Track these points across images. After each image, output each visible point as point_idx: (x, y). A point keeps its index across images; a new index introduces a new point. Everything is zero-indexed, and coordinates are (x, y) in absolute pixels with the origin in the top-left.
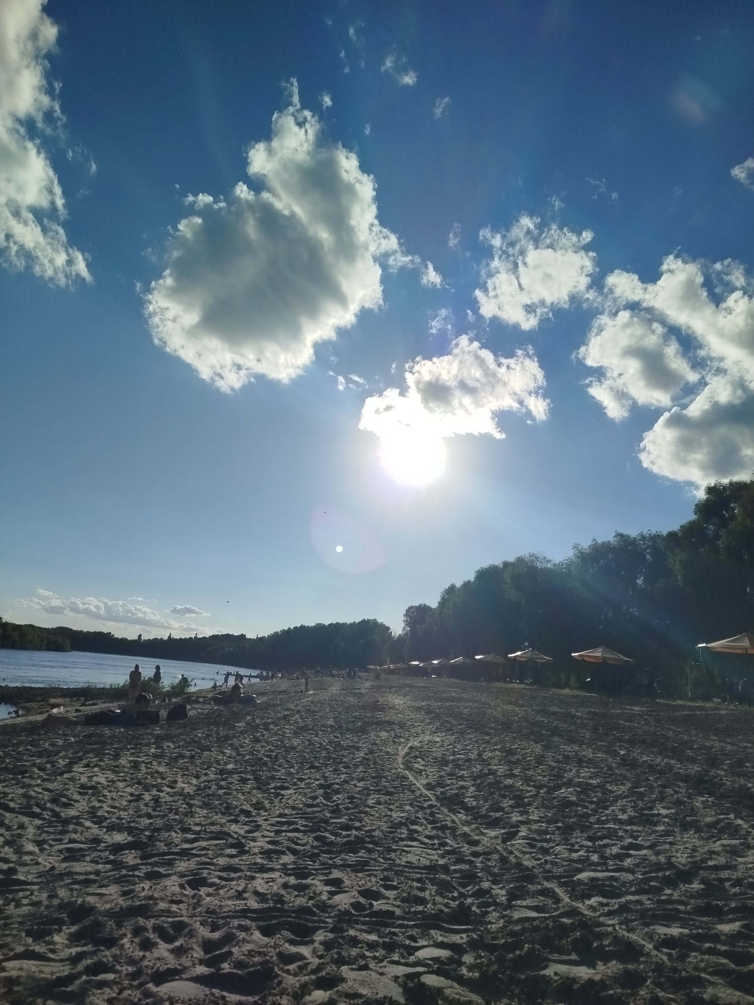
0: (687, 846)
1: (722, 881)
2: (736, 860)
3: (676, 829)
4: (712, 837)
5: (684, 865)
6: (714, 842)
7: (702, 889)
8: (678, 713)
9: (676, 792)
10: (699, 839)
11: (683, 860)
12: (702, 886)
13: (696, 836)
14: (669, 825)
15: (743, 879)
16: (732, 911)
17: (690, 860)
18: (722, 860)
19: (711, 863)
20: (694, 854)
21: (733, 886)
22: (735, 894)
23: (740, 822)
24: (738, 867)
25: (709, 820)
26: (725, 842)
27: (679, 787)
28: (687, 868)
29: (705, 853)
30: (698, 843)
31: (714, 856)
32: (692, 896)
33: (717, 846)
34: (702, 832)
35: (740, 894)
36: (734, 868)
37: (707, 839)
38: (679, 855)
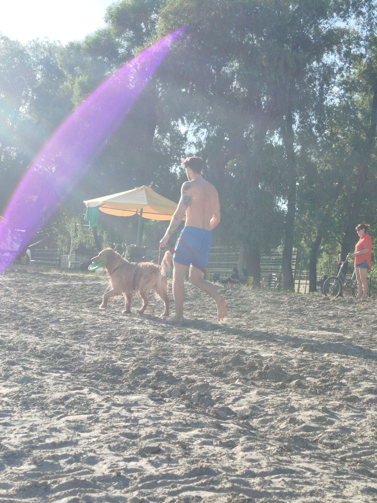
0: (25, 425)
1: (56, 458)
2: (79, 435)
3: (15, 409)
4: (58, 413)
5: (16, 447)
6: (59, 419)
7: (33, 470)
8: (50, 284)
9: (25, 369)
10: (41, 417)
11: (16, 441)
12: (33, 467)
13: (38, 414)
14: (8, 404)
15: (81, 454)
16: (62, 487)
17: (25, 439)
18: (62, 437)
19: (48, 441)
20: (31, 433)
21: (70, 462)
22: (70, 471)
23: (94, 396)
24: (80, 443)
25: (57, 395)
26: (71, 418)
27: (31, 363)
28: (19, 449)
29: (45, 431)
30: (38, 421)
31: (54, 434)
32: (19, 478)
33: (61, 423)
34: (47, 409)
35: (75, 469)
36: (75, 443)
37: (51, 417)
38: (12, 436)
